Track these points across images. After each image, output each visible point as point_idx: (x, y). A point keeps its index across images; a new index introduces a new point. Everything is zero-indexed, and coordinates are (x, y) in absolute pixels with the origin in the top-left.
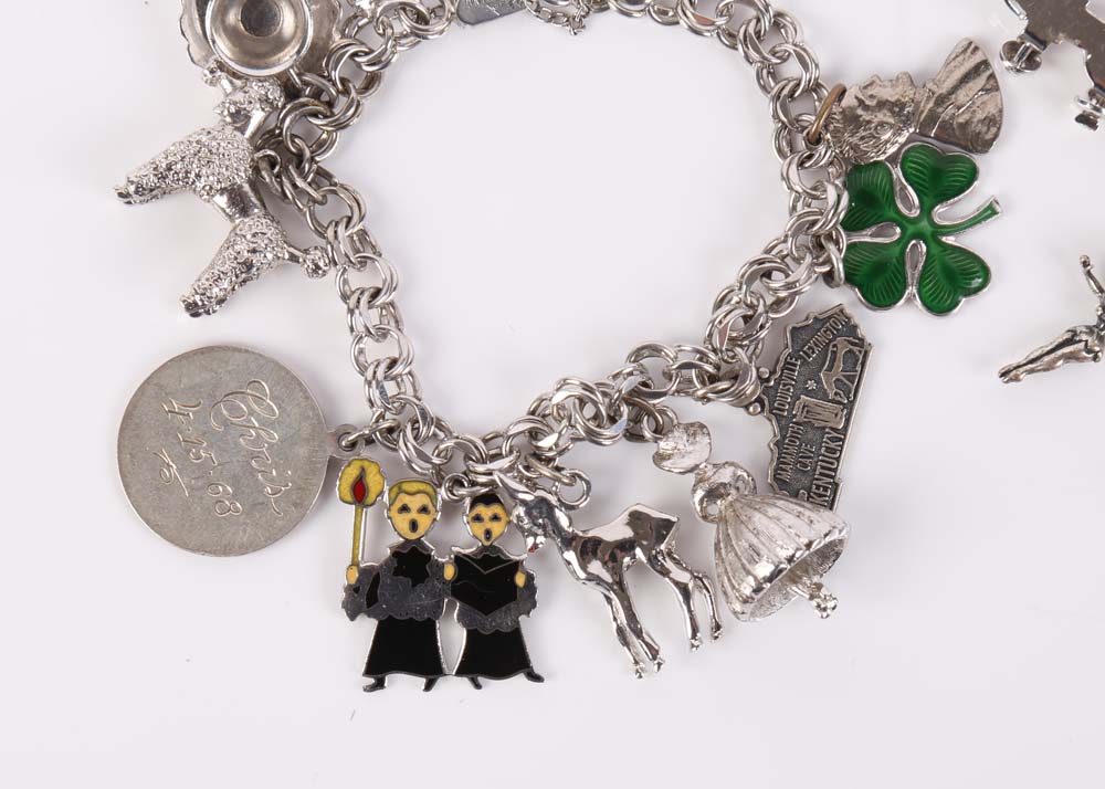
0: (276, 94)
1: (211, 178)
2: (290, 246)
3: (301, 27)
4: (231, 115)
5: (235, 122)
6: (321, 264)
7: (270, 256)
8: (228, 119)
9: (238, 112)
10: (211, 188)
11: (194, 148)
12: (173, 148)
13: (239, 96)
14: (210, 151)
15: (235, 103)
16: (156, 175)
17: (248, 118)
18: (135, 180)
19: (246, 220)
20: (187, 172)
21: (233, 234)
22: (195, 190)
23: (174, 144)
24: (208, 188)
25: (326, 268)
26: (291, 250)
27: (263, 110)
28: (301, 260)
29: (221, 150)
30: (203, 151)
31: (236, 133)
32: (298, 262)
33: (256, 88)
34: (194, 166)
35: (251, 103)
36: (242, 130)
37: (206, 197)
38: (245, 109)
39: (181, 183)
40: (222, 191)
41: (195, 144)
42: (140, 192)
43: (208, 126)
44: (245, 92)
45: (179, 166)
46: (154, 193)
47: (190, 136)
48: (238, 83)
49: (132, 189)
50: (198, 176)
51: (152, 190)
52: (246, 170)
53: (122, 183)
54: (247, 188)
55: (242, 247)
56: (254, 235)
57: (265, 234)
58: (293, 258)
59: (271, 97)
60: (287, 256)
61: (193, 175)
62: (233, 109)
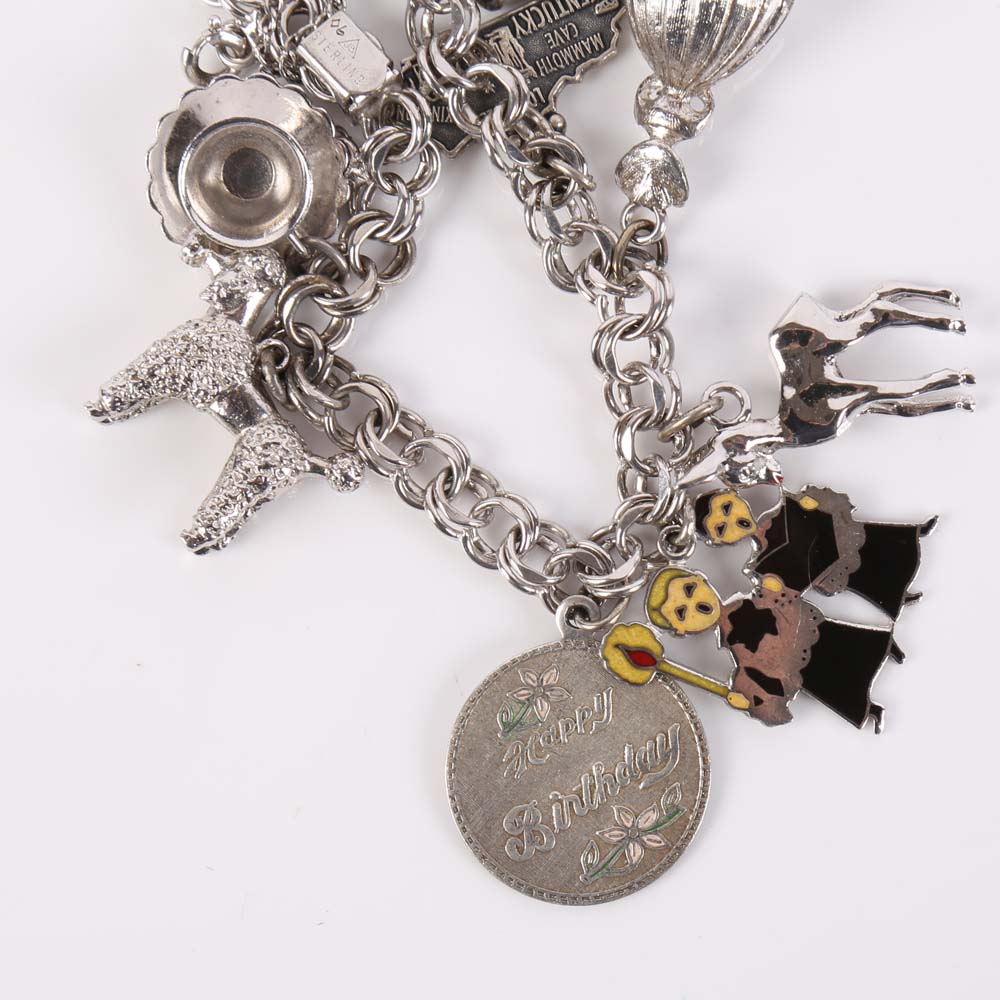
0: (274, 269)
1: (205, 381)
2: (312, 455)
3: (298, 183)
4: (222, 300)
5: (227, 309)
6: (352, 474)
7: (287, 471)
8: (218, 306)
9: (230, 296)
10: (206, 394)
11: (181, 345)
12: (154, 349)
13: (230, 277)
14: (201, 348)
15: (226, 285)
16: (135, 385)
17: (243, 302)
18: (111, 392)
19: (254, 429)
20: (174, 377)
21: (238, 448)
22: (186, 398)
23: (154, 344)
24: (202, 393)
25: (358, 479)
26: (314, 460)
27: (261, 290)
28: (326, 471)
29: (214, 346)
30: (193, 349)
31: (230, 322)
32: (324, 475)
33: (250, 264)
34: (183, 368)
35: (245, 283)
36: (238, 318)
37: (200, 405)
38: (238, 292)
39: (168, 391)
40: (220, 397)
41: (180, 342)
42: (116, 408)
43: (195, 318)
44: (237, 271)
45: (163, 371)
46: (136, 406)
47: (174, 331)
48: (227, 259)
49: (107, 402)
50: (188, 380)
51: (132, 404)
52: (247, 367)
53: (94, 398)
54: (250, 388)
55: (252, 462)
56: (266, 446)
57: (278, 444)
58: (316, 469)
59: (269, 274)
60: (308, 467)
61: (181, 382)
62: (223, 294)
